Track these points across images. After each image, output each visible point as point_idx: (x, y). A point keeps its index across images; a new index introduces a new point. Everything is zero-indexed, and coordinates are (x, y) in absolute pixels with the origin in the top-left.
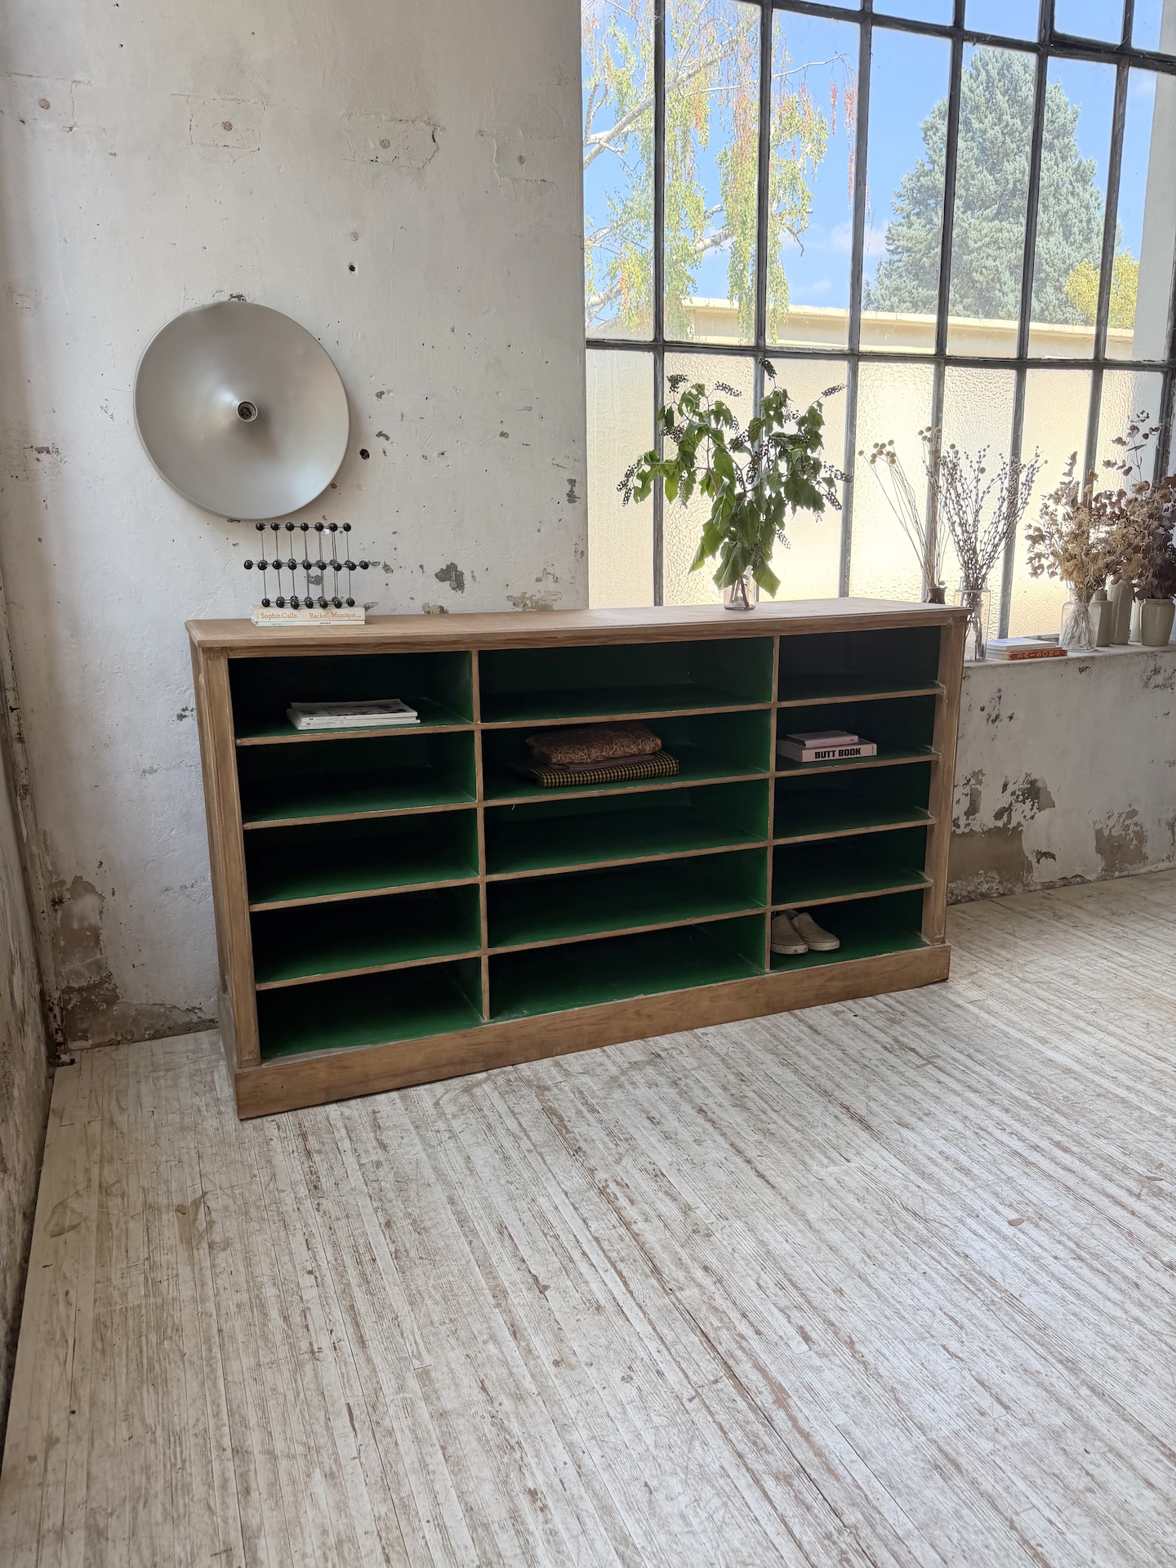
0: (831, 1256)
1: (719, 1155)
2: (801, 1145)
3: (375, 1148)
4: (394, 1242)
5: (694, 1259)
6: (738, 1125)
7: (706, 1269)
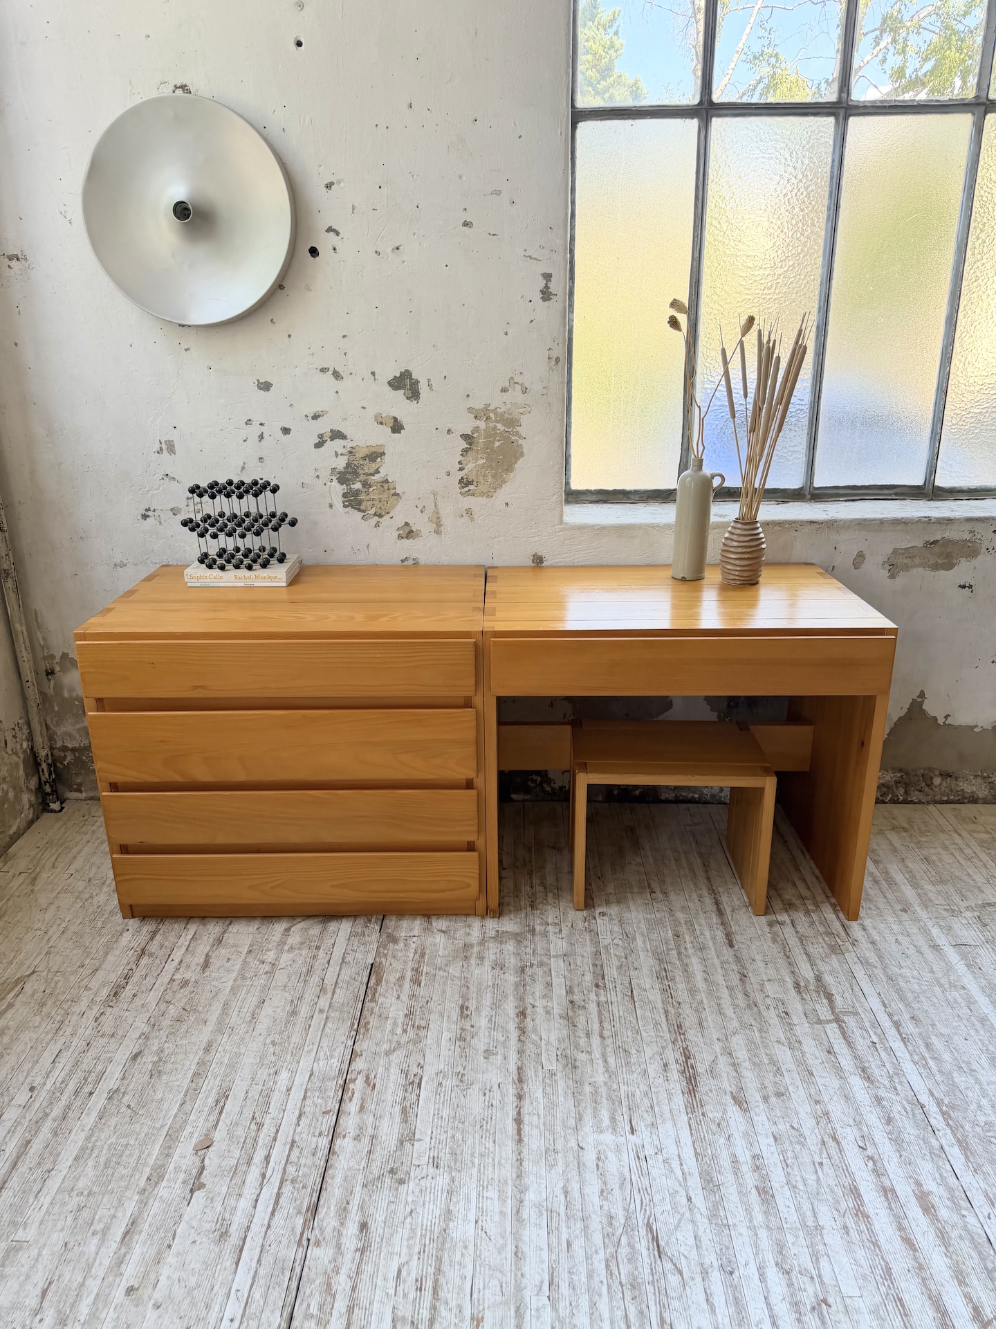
0: (509, 1264)
1: (494, 1077)
2: (595, 1092)
3: (198, 964)
4: (123, 1078)
5: (362, 1208)
6: (548, 1042)
7: (364, 1226)
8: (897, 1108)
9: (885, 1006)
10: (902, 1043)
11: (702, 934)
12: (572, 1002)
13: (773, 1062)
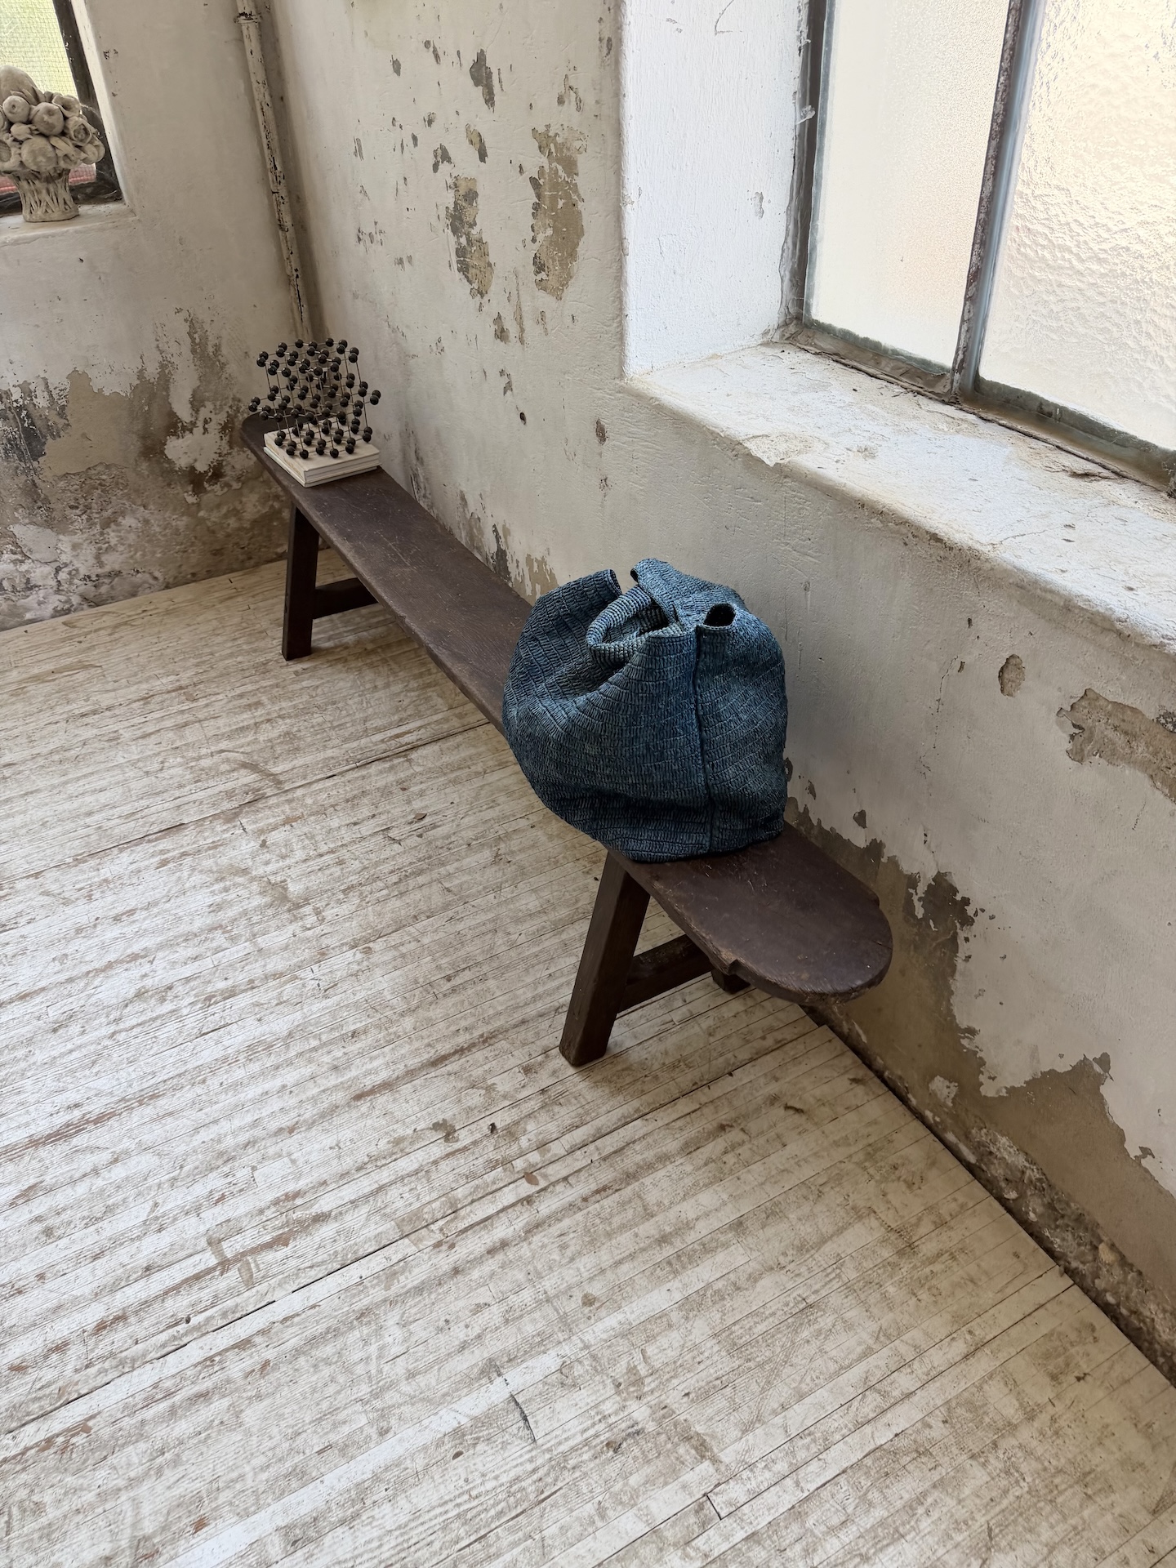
8: (48, 1375)
9: (286, 1319)
10: (199, 1359)
11: (371, 1058)
12: (170, 988)
13: (110, 1210)
